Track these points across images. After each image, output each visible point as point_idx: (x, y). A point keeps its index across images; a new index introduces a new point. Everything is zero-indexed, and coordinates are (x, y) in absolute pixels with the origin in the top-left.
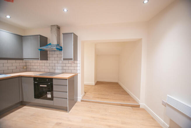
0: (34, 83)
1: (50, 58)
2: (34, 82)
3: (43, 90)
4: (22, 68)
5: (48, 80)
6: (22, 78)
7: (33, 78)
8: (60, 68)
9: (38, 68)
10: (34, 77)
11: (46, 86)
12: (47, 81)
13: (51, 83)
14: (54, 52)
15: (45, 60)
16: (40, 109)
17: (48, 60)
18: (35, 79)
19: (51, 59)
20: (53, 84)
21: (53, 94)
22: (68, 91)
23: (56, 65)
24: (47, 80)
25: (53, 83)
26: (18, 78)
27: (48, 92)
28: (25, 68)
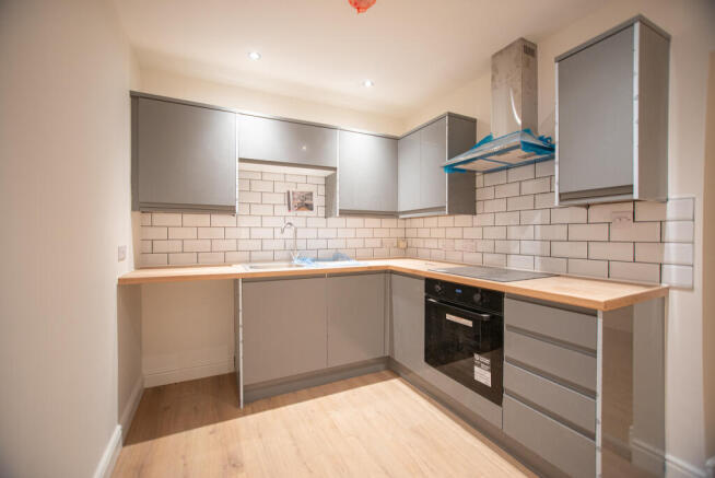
0: (426, 301)
1: (488, 204)
2: (426, 297)
3: (458, 340)
4: (395, 244)
5: (482, 299)
6: (394, 276)
7: (423, 282)
8: (535, 248)
9: (440, 247)
10: (428, 276)
11: (469, 323)
12: (474, 303)
13: (493, 317)
14: (504, 172)
15: (465, 213)
16: (442, 414)
17: (475, 214)
18: (431, 284)
19: (489, 206)
20: (506, 322)
21: (501, 370)
22: (599, 390)
23: (514, 232)
24: (477, 297)
25: (501, 319)
26: (382, 275)
27: (477, 356)
28: (403, 245)
